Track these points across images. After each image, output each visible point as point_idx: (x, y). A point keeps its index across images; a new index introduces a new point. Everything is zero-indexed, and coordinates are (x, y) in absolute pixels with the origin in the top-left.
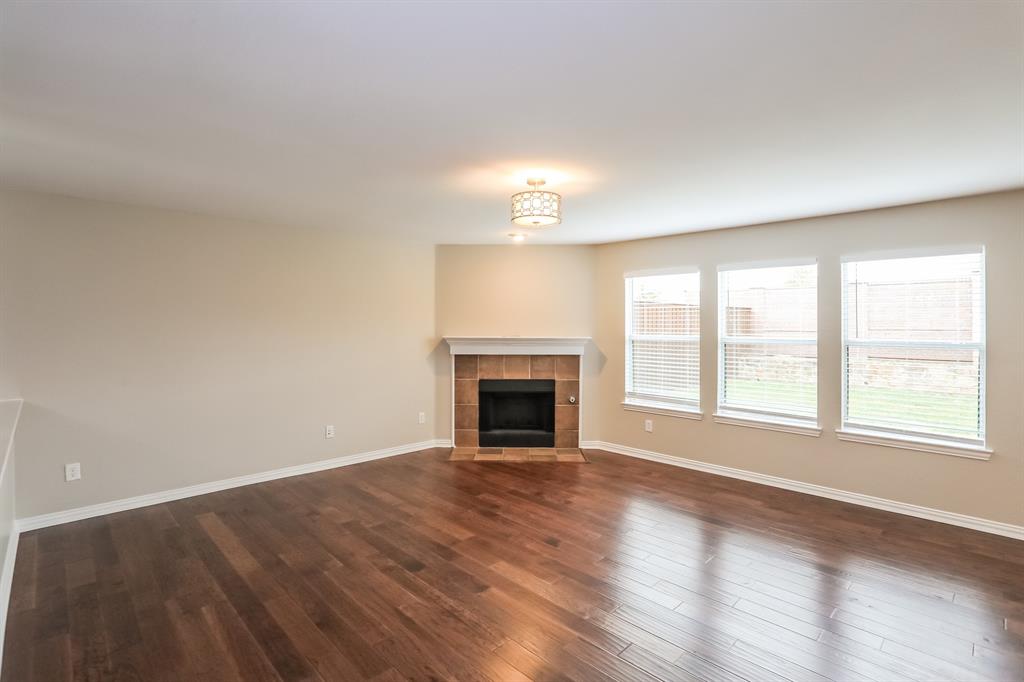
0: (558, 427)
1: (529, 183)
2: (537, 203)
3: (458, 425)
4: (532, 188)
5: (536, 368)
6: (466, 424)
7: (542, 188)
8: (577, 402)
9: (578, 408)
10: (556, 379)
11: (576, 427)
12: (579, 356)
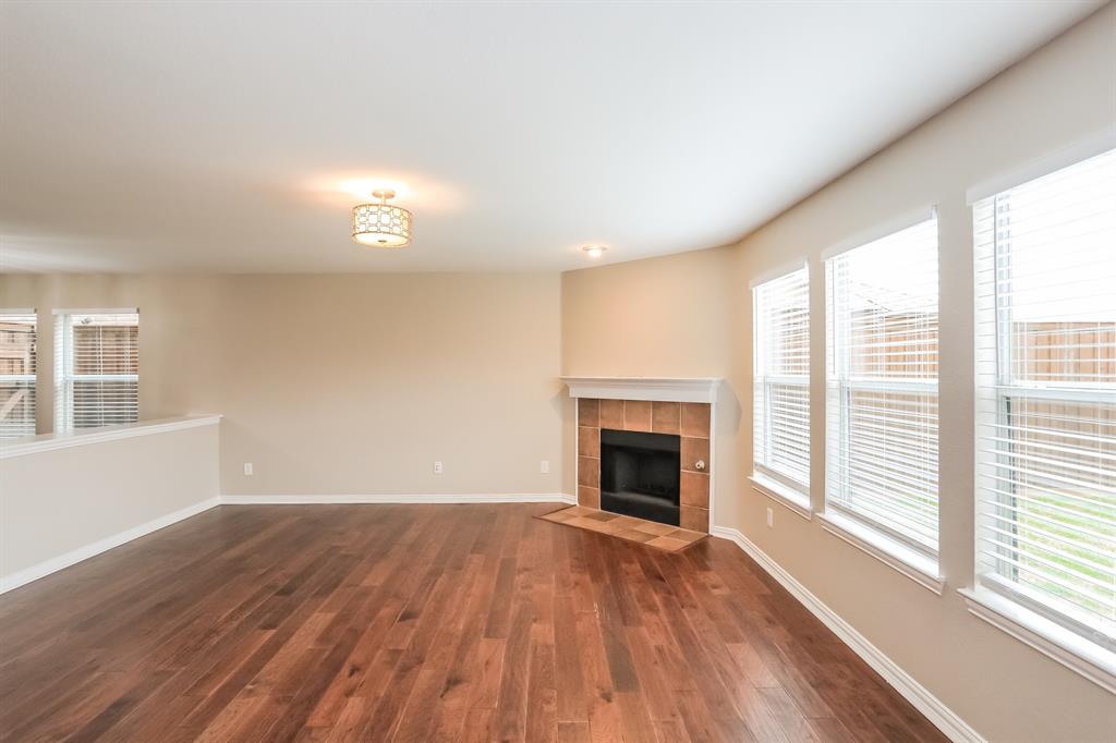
0: (683, 499)
1: (375, 195)
2: (386, 219)
3: (581, 481)
4: (378, 201)
5: (658, 418)
6: (588, 480)
7: (389, 201)
8: (706, 470)
9: (708, 478)
10: (682, 435)
11: (706, 505)
12: (709, 404)
